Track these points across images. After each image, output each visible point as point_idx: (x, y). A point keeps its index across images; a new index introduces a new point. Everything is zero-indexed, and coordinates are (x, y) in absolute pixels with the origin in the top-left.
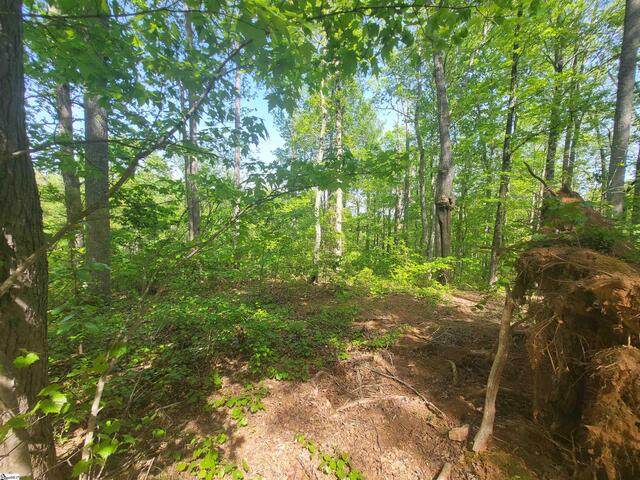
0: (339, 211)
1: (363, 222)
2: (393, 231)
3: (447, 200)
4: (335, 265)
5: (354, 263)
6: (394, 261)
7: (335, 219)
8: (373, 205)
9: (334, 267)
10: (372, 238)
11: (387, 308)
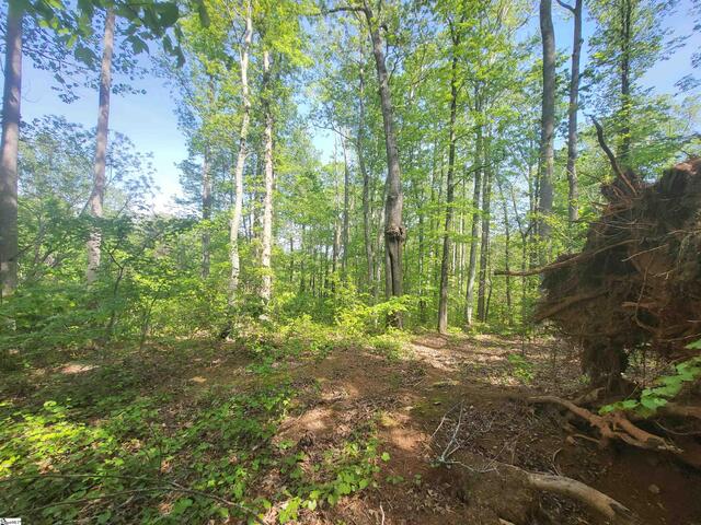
0: (267, 241)
1: (298, 260)
2: (331, 270)
3: (397, 229)
4: (257, 312)
5: (287, 308)
6: (340, 303)
7: (261, 251)
8: (310, 240)
9: (255, 315)
10: (308, 277)
11: (338, 376)
